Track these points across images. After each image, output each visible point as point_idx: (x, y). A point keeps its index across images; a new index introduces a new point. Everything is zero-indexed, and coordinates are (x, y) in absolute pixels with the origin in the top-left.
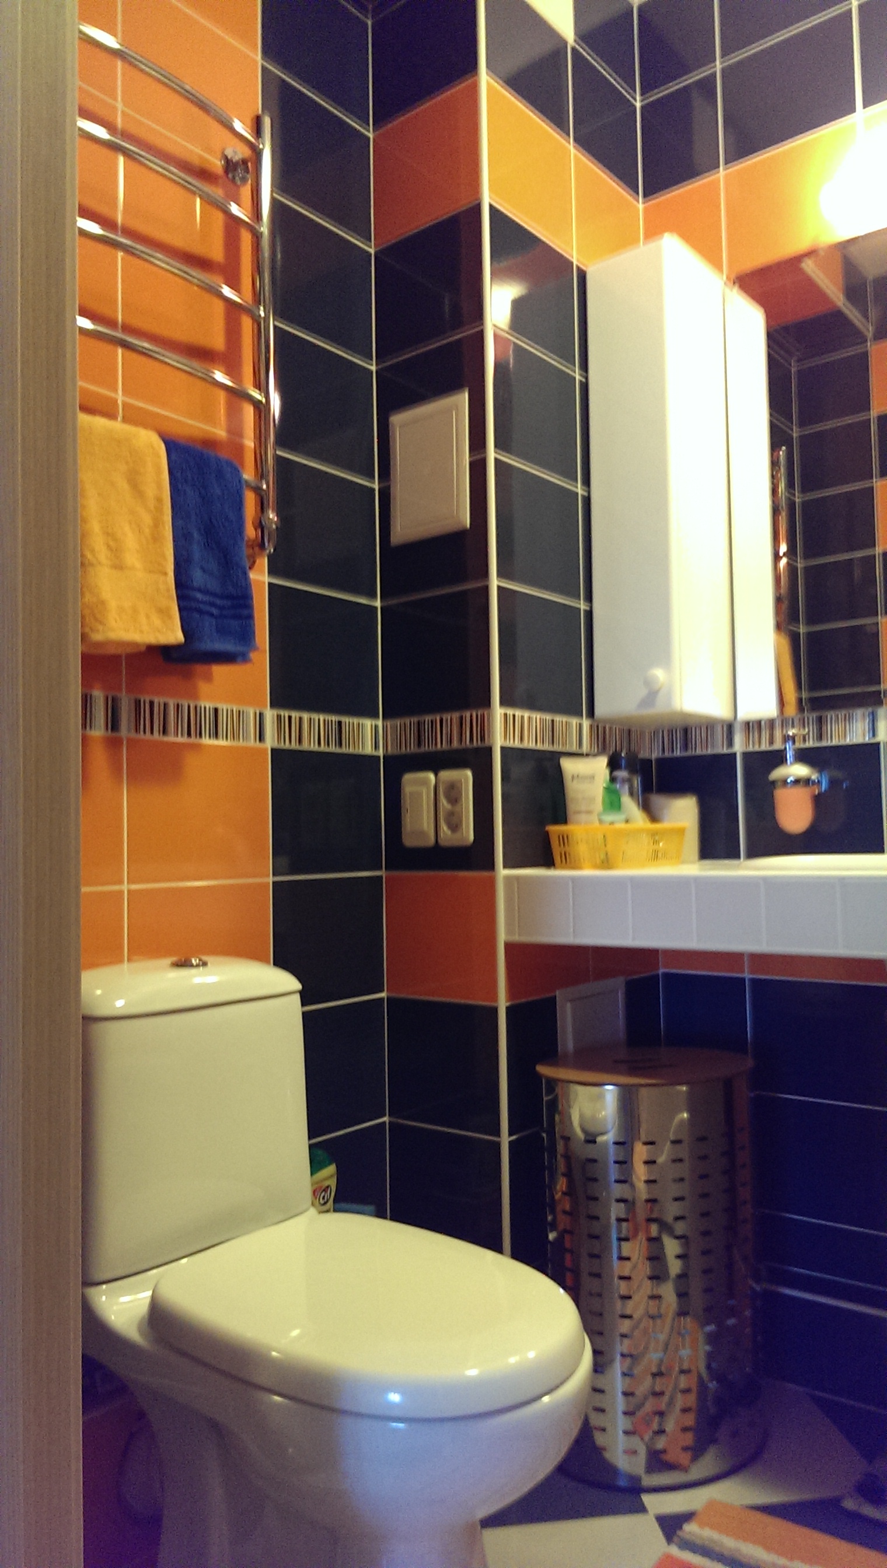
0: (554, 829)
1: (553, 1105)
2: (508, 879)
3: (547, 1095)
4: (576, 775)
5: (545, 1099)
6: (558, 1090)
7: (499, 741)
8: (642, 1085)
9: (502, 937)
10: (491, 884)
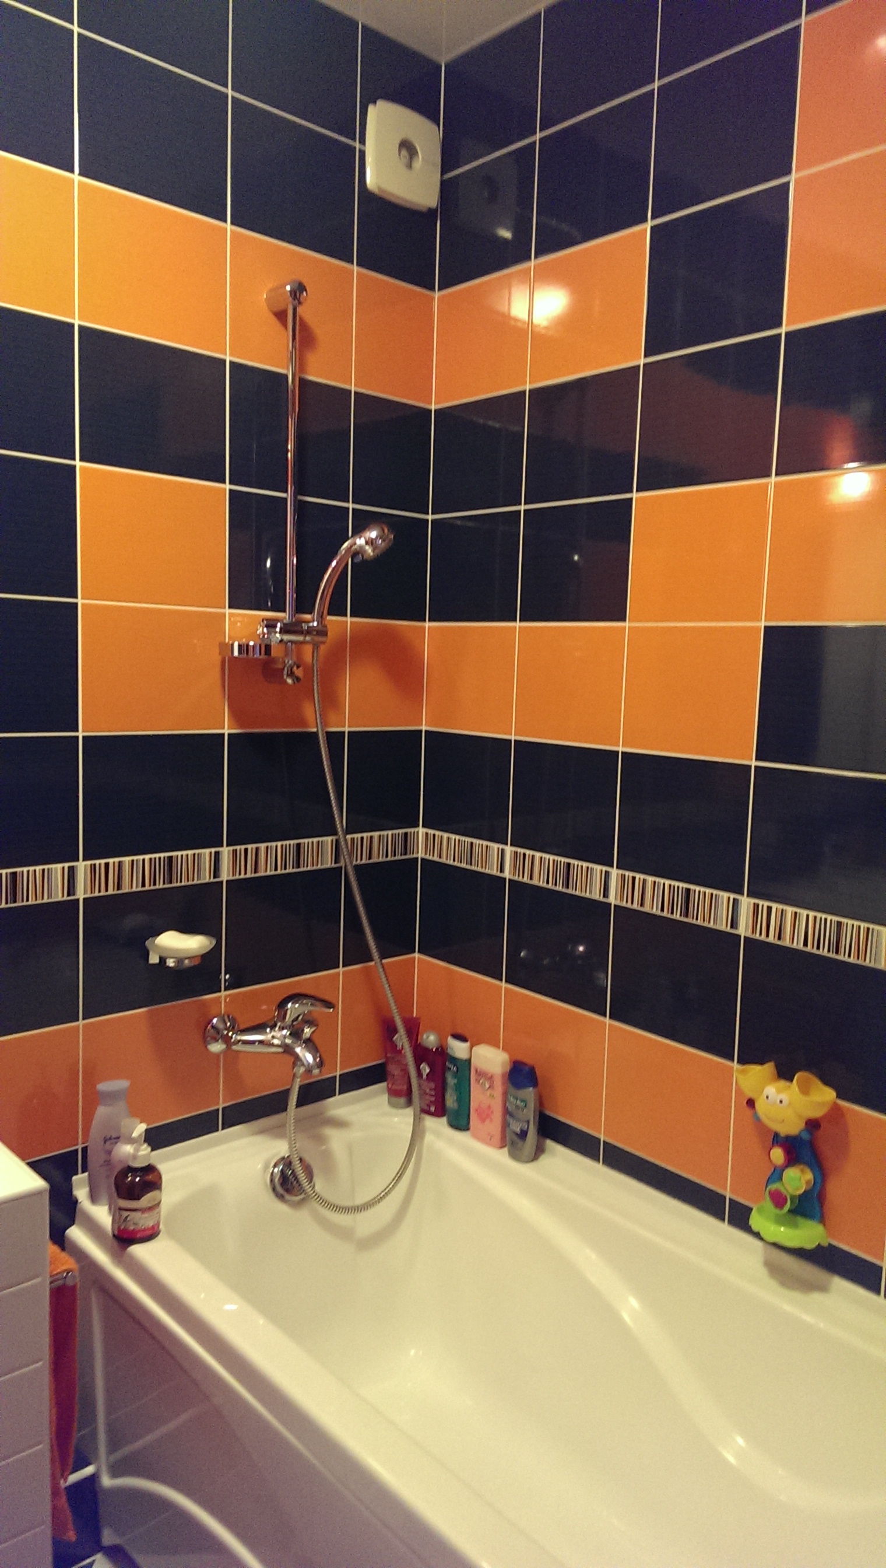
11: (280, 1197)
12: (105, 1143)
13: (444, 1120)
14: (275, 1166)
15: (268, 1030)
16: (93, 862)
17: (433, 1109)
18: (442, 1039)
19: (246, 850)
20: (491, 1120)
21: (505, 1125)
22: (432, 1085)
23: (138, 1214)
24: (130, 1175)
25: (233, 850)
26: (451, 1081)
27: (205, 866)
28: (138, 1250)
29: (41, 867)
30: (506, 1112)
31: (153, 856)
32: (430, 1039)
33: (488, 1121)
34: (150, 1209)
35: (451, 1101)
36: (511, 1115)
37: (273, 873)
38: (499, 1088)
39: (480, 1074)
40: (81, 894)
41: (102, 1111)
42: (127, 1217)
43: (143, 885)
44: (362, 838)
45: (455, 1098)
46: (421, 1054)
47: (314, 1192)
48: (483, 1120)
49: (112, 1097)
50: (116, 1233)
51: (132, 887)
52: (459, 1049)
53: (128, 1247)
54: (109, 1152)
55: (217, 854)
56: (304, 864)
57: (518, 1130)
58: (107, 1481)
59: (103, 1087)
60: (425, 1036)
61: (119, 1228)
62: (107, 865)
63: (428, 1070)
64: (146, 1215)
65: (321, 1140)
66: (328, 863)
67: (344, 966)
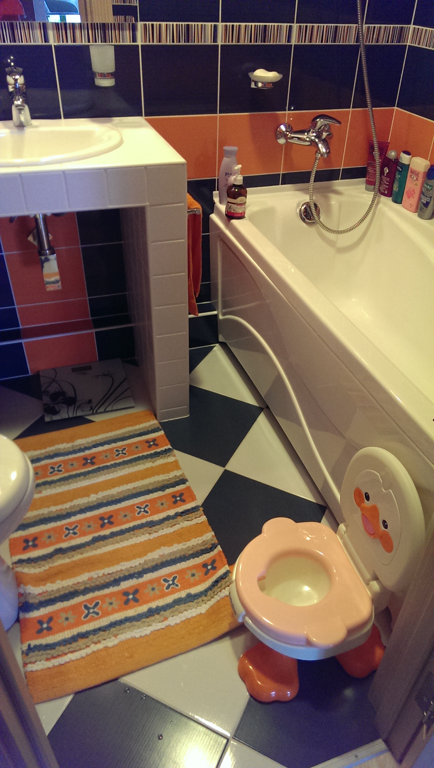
11: (303, 220)
12: (226, 175)
13: (391, 198)
14: (303, 205)
15: (306, 134)
16: (226, 24)
17: (386, 192)
18: (398, 155)
19: (306, 26)
20: (413, 198)
21: (420, 199)
22: (388, 179)
23: (235, 206)
24: (234, 188)
25: (299, 26)
26: (398, 176)
27: (283, 34)
28: (234, 222)
29: (201, 23)
30: (422, 193)
31: (256, 24)
32: (392, 154)
33: (411, 198)
34: (241, 204)
35: (395, 188)
36: (424, 195)
37: (320, 44)
38: (421, 179)
39: (413, 172)
40: (220, 43)
41: (225, 160)
42: (231, 207)
43: (251, 42)
44: (374, 27)
45: (398, 186)
46: (386, 162)
47: (320, 221)
48: (409, 197)
49: (230, 153)
50: (226, 213)
51: (245, 42)
52: (405, 159)
53: (231, 220)
54: (227, 180)
55: (290, 27)
56: (338, 40)
57: (425, 202)
58: (221, 317)
59: (226, 148)
60: (389, 152)
61: (227, 211)
62: (233, 26)
63: (387, 171)
64: (238, 207)
65: (327, 199)
66: (352, 43)
67: (353, 108)
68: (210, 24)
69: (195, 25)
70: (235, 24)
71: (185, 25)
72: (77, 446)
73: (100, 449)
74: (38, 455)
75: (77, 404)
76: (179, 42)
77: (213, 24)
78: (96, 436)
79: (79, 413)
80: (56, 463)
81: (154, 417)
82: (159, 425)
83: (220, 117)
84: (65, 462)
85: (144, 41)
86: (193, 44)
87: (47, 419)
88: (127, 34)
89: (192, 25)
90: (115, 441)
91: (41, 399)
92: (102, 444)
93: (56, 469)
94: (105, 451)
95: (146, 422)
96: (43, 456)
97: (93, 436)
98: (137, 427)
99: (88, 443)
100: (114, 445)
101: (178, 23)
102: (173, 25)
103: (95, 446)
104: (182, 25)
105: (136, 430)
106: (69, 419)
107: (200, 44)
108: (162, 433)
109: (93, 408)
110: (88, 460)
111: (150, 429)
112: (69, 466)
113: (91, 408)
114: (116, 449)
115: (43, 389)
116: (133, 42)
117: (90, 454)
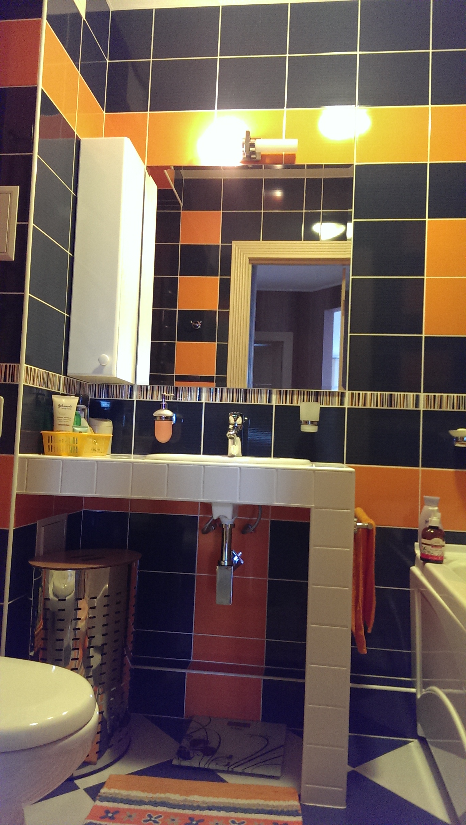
0: (46, 433)
1: (38, 583)
2: (21, 458)
3: (35, 578)
4: (61, 405)
5: (34, 580)
6: (43, 574)
7: (23, 382)
8: (88, 569)
9: (15, 491)
10: (12, 461)
68: (412, 394)
69: (397, 395)
70: (437, 394)
71: (388, 394)
72: (190, 801)
73: (214, 813)
74: (143, 797)
75: (216, 755)
76: (383, 406)
77: (415, 394)
78: (217, 798)
79: (212, 766)
80: (157, 812)
81: (298, 798)
82: (299, 808)
83: (423, 471)
84: (167, 815)
85: (350, 404)
86: (395, 408)
87: (175, 762)
88: (337, 399)
89: (395, 394)
90: (235, 809)
91: (180, 741)
92: (219, 808)
93: (153, 819)
94: (220, 818)
95: (284, 800)
96: (147, 801)
97: (214, 797)
98: (271, 803)
99: (203, 802)
100: (232, 814)
101: (382, 393)
102: (377, 394)
103: (210, 808)
104: (386, 394)
105: (268, 806)
106: (199, 769)
107: (402, 408)
108: (300, 819)
109: (231, 764)
110: (194, 821)
111: (285, 810)
112: (169, 820)
113: (228, 764)
114: (232, 820)
115: (188, 732)
116: (341, 405)
117: (200, 816)
